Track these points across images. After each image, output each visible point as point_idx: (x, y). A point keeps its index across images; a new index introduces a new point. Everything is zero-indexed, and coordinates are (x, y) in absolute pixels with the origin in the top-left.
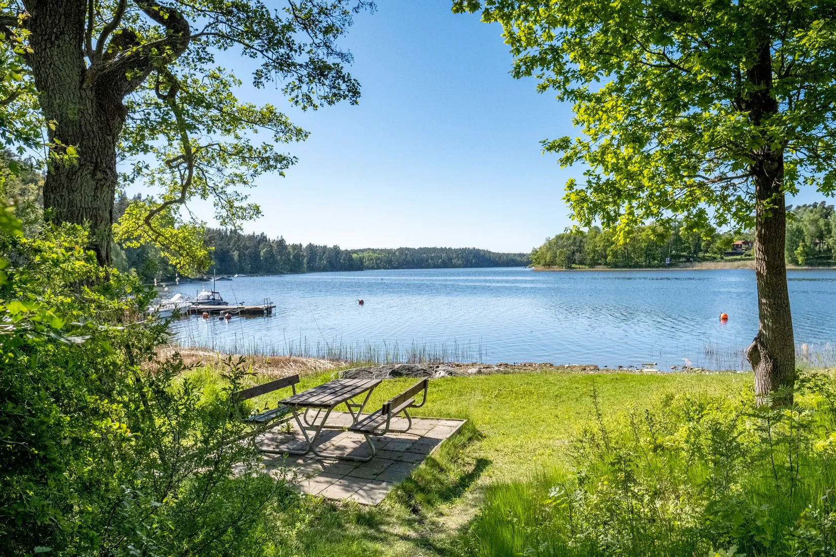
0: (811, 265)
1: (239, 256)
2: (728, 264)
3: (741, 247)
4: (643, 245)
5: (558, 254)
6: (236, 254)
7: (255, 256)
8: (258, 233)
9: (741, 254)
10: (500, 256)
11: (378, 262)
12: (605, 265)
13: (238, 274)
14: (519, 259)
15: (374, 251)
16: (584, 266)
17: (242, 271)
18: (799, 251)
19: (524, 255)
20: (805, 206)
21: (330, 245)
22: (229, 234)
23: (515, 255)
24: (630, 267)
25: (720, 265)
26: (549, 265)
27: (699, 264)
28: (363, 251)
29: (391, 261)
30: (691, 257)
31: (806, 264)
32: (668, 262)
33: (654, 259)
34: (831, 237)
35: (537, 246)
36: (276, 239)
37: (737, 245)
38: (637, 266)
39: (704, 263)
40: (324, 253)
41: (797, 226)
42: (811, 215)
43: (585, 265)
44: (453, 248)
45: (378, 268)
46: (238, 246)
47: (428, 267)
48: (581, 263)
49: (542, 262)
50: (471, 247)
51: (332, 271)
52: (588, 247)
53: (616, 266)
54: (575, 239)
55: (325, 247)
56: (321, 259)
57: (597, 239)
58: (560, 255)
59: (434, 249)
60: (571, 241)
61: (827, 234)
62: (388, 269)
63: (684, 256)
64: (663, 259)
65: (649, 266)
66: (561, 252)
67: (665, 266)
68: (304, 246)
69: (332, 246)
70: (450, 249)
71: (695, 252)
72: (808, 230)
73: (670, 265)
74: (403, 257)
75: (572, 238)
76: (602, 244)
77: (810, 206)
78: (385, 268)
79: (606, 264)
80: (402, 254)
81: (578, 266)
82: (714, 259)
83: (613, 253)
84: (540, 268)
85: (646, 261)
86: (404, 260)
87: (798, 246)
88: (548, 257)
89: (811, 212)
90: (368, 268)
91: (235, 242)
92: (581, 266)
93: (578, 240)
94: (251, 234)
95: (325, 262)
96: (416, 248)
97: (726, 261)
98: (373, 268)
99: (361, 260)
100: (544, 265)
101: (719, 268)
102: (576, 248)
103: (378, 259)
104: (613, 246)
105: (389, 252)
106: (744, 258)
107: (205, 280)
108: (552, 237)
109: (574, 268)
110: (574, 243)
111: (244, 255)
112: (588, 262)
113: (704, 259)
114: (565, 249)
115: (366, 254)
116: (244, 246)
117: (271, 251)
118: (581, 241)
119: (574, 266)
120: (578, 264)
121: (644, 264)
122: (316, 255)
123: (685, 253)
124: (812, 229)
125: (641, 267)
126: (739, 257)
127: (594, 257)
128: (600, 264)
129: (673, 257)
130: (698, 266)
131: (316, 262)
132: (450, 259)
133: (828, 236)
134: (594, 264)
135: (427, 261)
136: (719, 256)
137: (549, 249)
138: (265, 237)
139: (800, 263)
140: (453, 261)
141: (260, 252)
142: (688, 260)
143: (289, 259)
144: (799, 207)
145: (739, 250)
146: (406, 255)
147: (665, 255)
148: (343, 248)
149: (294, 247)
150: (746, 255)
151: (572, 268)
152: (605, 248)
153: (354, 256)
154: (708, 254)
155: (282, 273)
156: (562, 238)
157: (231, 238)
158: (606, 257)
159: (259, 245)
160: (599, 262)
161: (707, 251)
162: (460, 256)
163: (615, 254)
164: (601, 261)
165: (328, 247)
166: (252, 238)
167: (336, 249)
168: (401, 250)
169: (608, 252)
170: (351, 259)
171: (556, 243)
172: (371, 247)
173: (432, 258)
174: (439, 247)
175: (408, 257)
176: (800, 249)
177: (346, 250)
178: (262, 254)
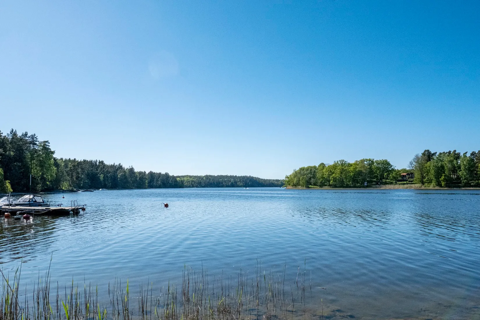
0: (449, 187)
1: (104, 177)
2: (401, 186)
3: (406, 177)
4: (352, 174)
5: (301, 179)
6: (102, 176)
7: (115, 178)
8: (117, 164)
9: (406, 181)
10: (265, 181)
11: (193, 183)
12: (328, 186)
13: (102, 188)
14: (276, 182)
15: (190, 177)
16: (316, 187)
17: (105, 187)
18: (442, 179)
19: (279, 181)
20: (444, 153)
21: (163, 172)
22: (98, 164)
23: (274, 180)
24: (344, 187)
25: (397, 186)
26: (296, 186)
27: (384, 186)
28: (183, 177)
29: (201, 183)
30: (379, 182)
31: (446, 186)
32: (366, 185)
33: (358, 183)
34: (461, 170)
35: (288, 175)
36: (129, 168)
37: (403, 176)
38: (348, 186)
39: (387, 185)
40: (159, 177)
41: (441, 164)
42: (449, 158)
43: (317, 185)
44: (238, 176)
45: (193, 187)
46: (103, 171)
47: (223, 186)
48: (315, 184)
49: (292, 184)
50: (248, 176)
51: (164, 188)
52: (319, 175)
53: (335, 186)
54: (311, 170)
55: (160, 174)
56: (157, 181)
57: (324, 170)
58: (302, 180)
59: (227, 176)
60: (309, 171)
61: (458, 169)
62: (199, 187)
63: (374, 181)
64: (363, 183)
65: (355, 187)
66: (303, 178)
67: (364, 187)
68: (147, 173)
69: (164, 173)
70: (236, 176)
71: (381, 179)
72: (447, 167)
73: (367, 187)
74: (208, 181)
75: (309, 170)
76: (327, 173)
77: (447, 153)
78: (197, 187)
79: (330, 185)
80: (207, 179)
81: (312, 186)
82: (391, 183)
83: (334, 179)
84: (290, 187)
85: (353, 184)
86: (209, 182)
87: (442, 176)
88: (295, 181)
89: (448, 156)
90: (187, 187)
91: (101, 169)
92: (315, 187)
93: (313, 171)
94: (113, 164)
95: (160, 183)
96: (216, 175)
97: (400, 184)
98: (189, 187)
99: (182, 182)
100: (292, 186)
101: (396, 188)
102: (311, 176)
103: (193, 181)
104: (334, 175)
105: (199, 177)
106: (408, 183)
107: (75, 191)
108: (297, 169)
109: (311, 188)
110: (311, 173)
111: (107, 176)
112: (319, 184)
113: (386, 183)
114: (305, 176)
115: (185, 179)
116: (107, 171)
117: (125, 175)
118: (315, 172)
119: (310, 186)
120: (313, 185)
121: (352, 185)
122: (154, 178)
123: (375, 180)
124: (450, 166)
125: (350, 187)
126: (405, 182)
127: (322, 181)
128: (326, 185)
129: (368, 182)
130: (384, 187)
131: (154, 182)
132: (236, 182)
133: (458, 170)
134: (322, 185)
135: (222, 183)
136: (394, 181)
137: (295, 176)
138: (121, 166)
139: (443, 185)
140: (238, 183)
141: (118, 175)
142: (377, 184)
143: (137, 180)
144: (441, 154)
145: (405, 178)
146: (210, 179)
147: (364, 180)
148: (171, 174)
149: (140, 173)
150: (409, 181)
151: (309, 187)
152: (329, 175)
153: (178, 179)
154: (388, 181)
155: (132, 189)
156: (304, 170)
157: (99, 166)
158: (329, 181)
159: (117, 171)
160: (326, 184)
161: (387, 179)
162: (242, 180)
163: (335, 179)
164: (327, 183)
165: (162, 173)
166: (113, 166)
167: (167, 175)
168: (207, 177)
169: (330, 178)
170: (176, 181)
171: (300, 173)
172: (189, 175)
173: (225, 181)
174: (229, 175)
175: (211, 180)
176: (443, 177)
177: (173, 176)
178: (119, 176)
